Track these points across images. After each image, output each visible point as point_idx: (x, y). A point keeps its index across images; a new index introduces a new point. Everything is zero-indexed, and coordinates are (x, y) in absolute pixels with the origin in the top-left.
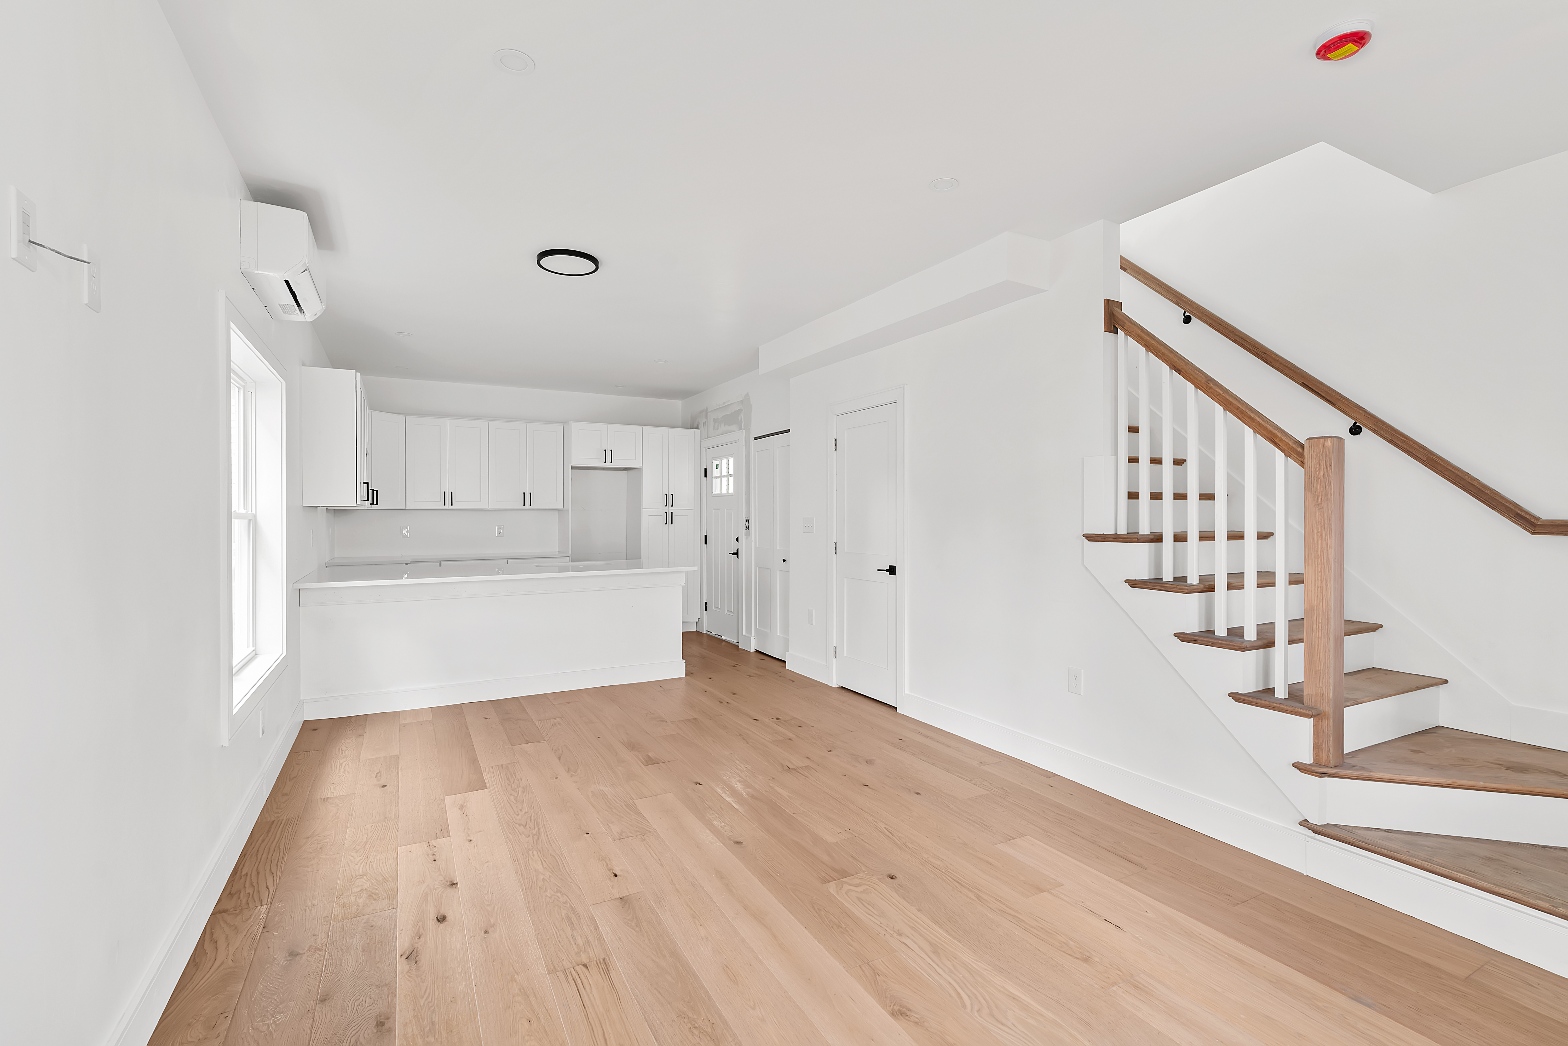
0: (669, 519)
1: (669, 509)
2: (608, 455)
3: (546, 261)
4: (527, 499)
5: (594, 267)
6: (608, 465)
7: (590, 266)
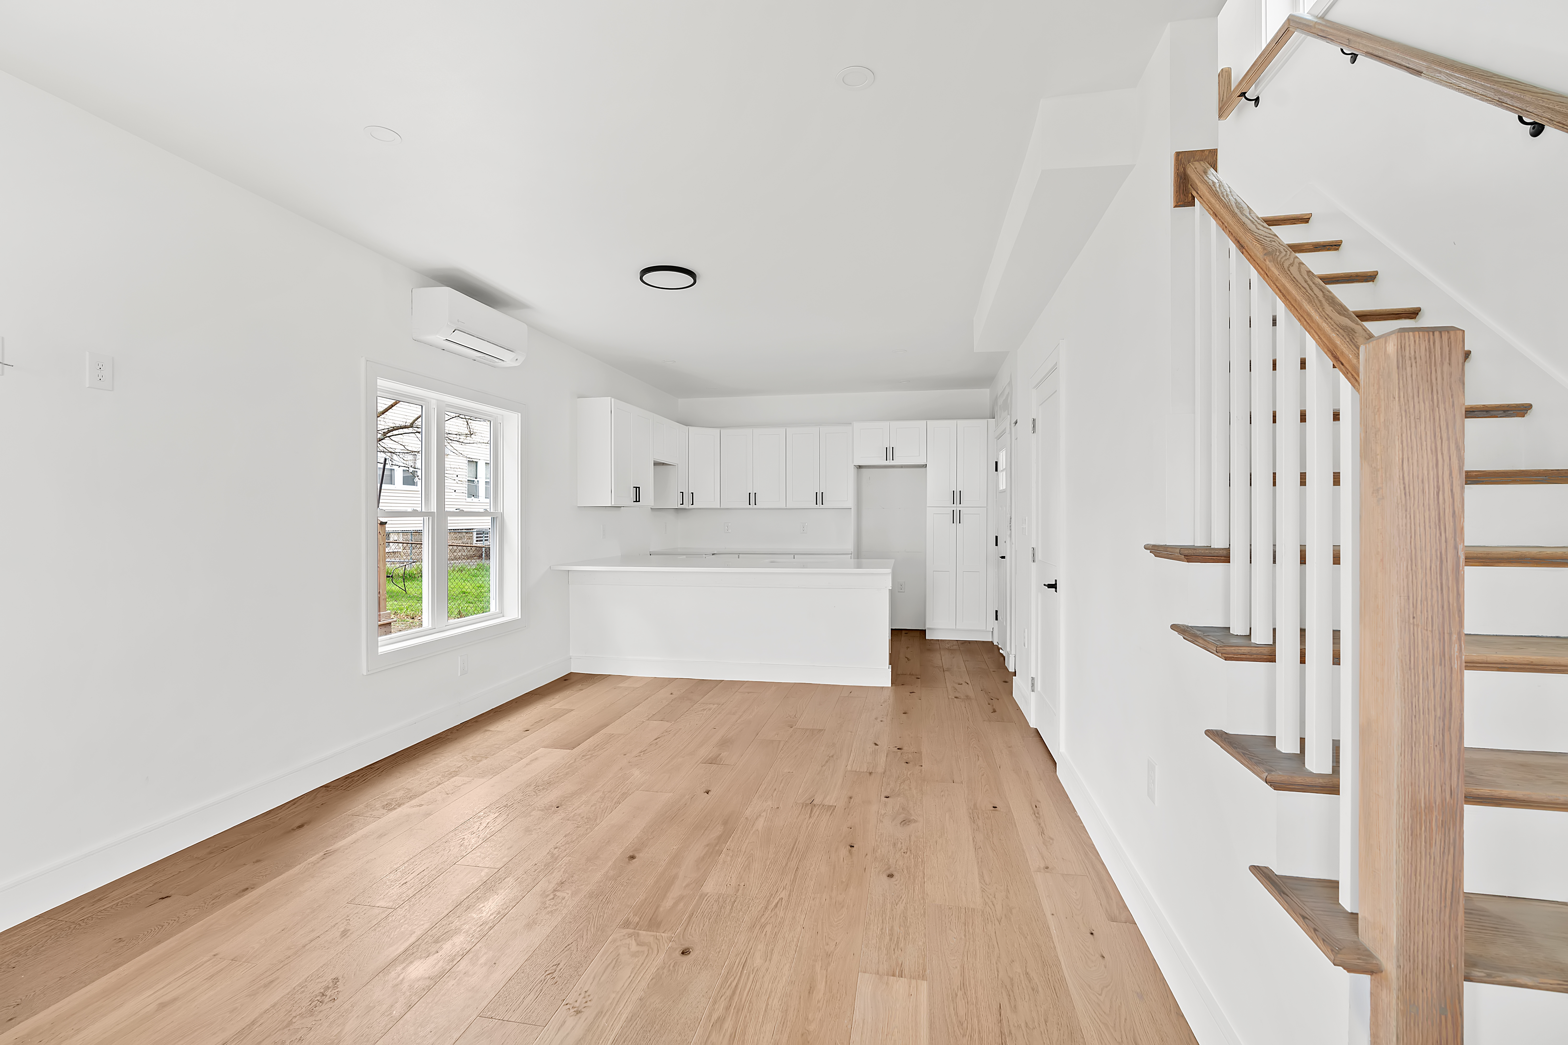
0: (956, 517)
1: (957, 507)
2: (890, 452)
3: (649, 277)
4: (820, 498)
5: (692, 281)
6: (890, 462)
7: (687, 280)
